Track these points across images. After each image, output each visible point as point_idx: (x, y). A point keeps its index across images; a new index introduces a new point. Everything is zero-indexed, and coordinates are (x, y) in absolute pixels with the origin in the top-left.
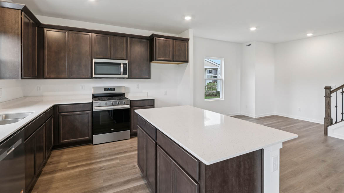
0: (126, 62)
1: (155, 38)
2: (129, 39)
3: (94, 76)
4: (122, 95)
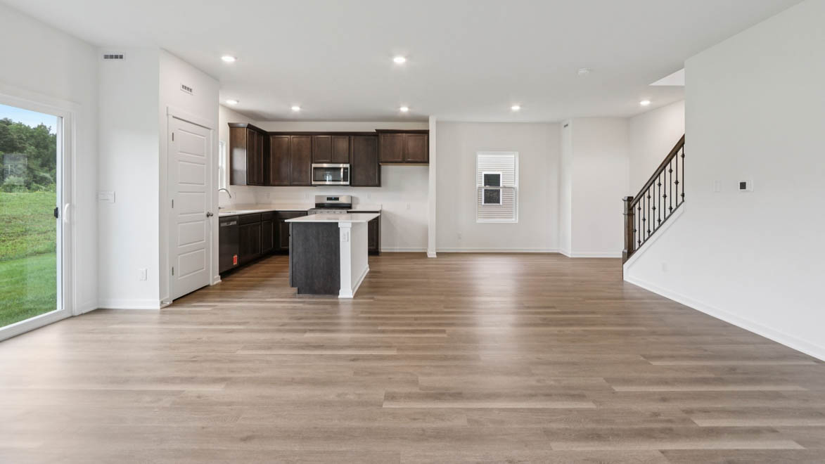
0: (348, 166)
1: (380, 134)
2: (352, 137)
3: (313, 183)
4: (350, 206)
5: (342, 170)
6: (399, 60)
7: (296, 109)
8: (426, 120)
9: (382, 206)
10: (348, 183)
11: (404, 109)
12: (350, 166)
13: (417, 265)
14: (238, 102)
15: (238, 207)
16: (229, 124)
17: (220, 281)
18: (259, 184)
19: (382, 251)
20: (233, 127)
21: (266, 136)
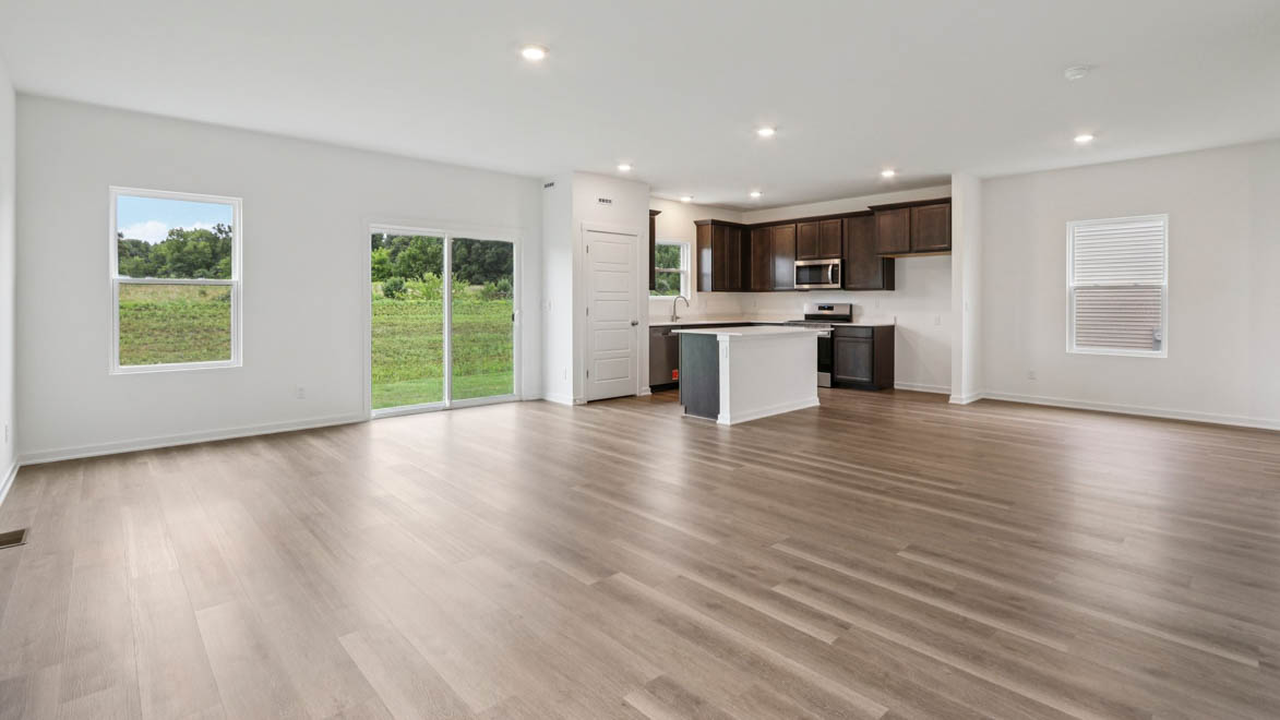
1: (876, 213)
2: (845, 220)
3: (796, 287)
4: (848, 318)
5: (830, 268)
6: (766, 132)
7: (755, 195)
8: (946, 181)
9: (895, 319)
10: (839, 286)
11: (888, 174)
12: (843, 262)
13: (936, 412)
15: (708, 316)
16: (695, 222)
17: (650, 393)
18: (732, 289)
19: (896, 387)
20: (699, 225)
21: (745, 230)
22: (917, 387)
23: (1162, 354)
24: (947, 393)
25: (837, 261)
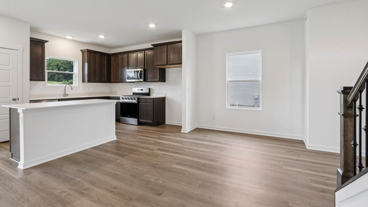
1: (155, 48)
3: (127, 81)
4: (148, 94)
5: (139, 72)
7: (102, 37)
8: (180, 36)
9: (166, 94)
10: (142, 80)
12: (145, 70)
14: (73, 37)
16: (81, 50)
19: (166, 123)
20: (83, 52)
21: (109, 56)
22: (174, 123)
23: (260, 109)
24: (181, 125)
25: (142, 69)
